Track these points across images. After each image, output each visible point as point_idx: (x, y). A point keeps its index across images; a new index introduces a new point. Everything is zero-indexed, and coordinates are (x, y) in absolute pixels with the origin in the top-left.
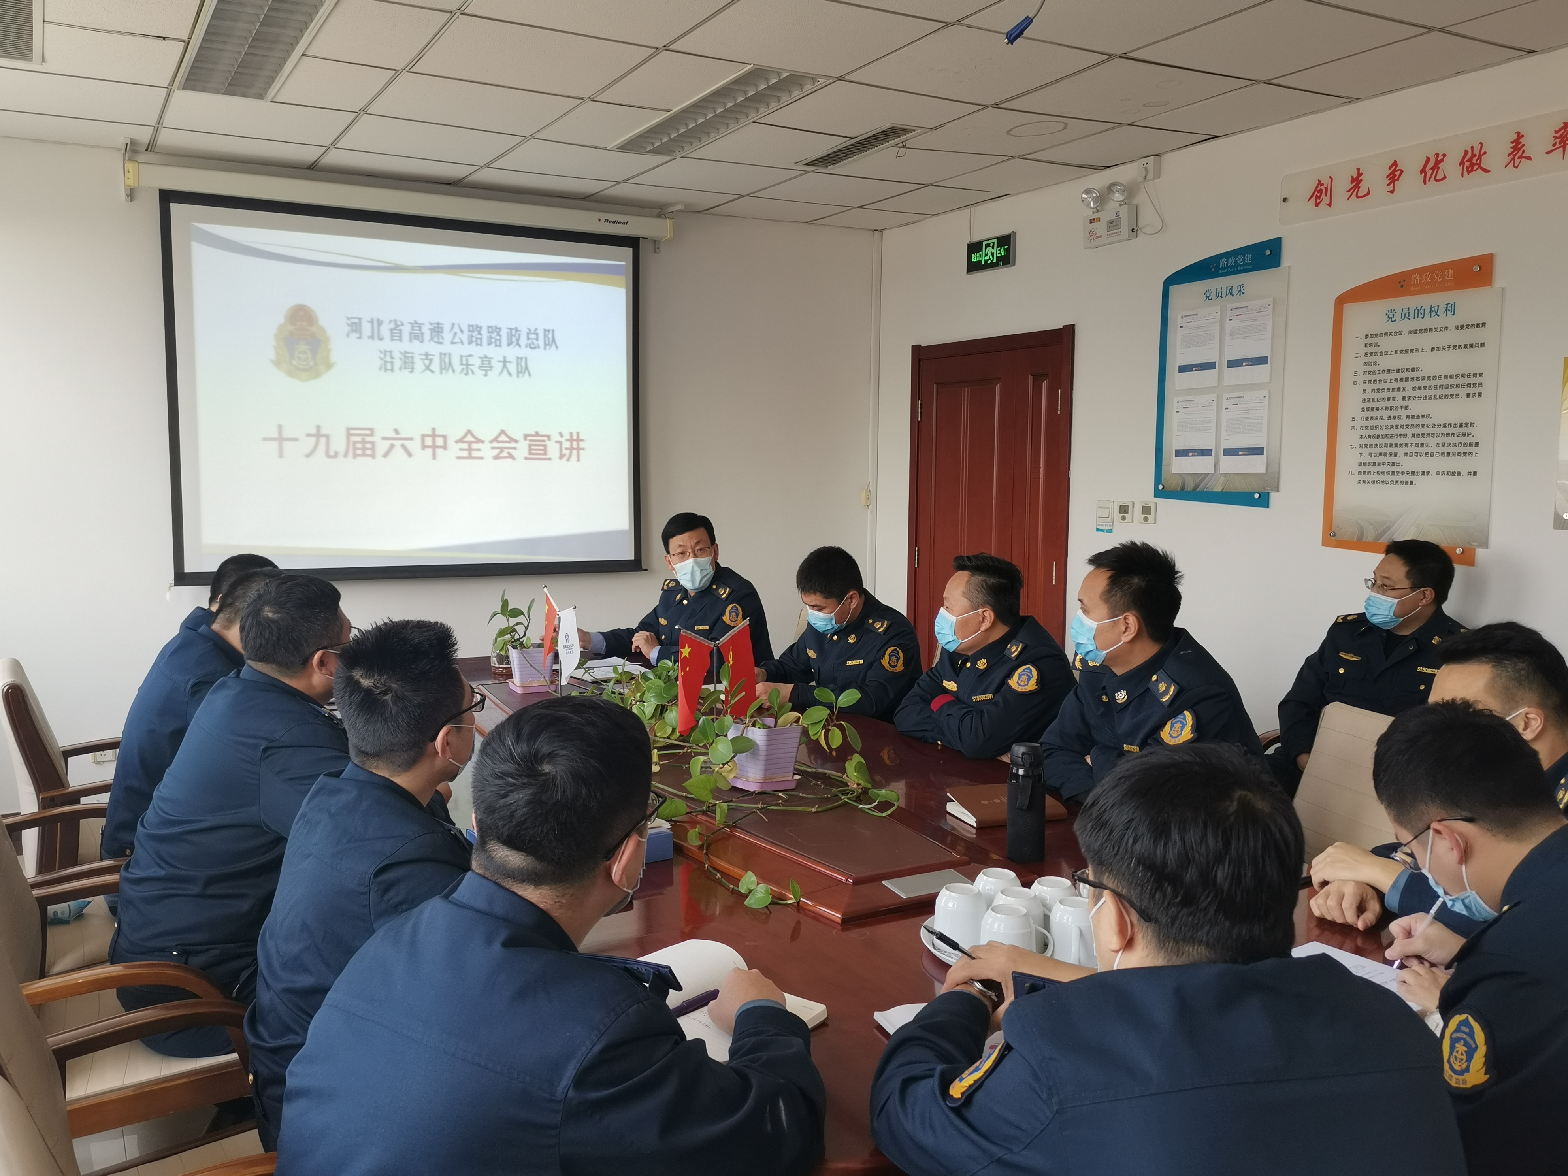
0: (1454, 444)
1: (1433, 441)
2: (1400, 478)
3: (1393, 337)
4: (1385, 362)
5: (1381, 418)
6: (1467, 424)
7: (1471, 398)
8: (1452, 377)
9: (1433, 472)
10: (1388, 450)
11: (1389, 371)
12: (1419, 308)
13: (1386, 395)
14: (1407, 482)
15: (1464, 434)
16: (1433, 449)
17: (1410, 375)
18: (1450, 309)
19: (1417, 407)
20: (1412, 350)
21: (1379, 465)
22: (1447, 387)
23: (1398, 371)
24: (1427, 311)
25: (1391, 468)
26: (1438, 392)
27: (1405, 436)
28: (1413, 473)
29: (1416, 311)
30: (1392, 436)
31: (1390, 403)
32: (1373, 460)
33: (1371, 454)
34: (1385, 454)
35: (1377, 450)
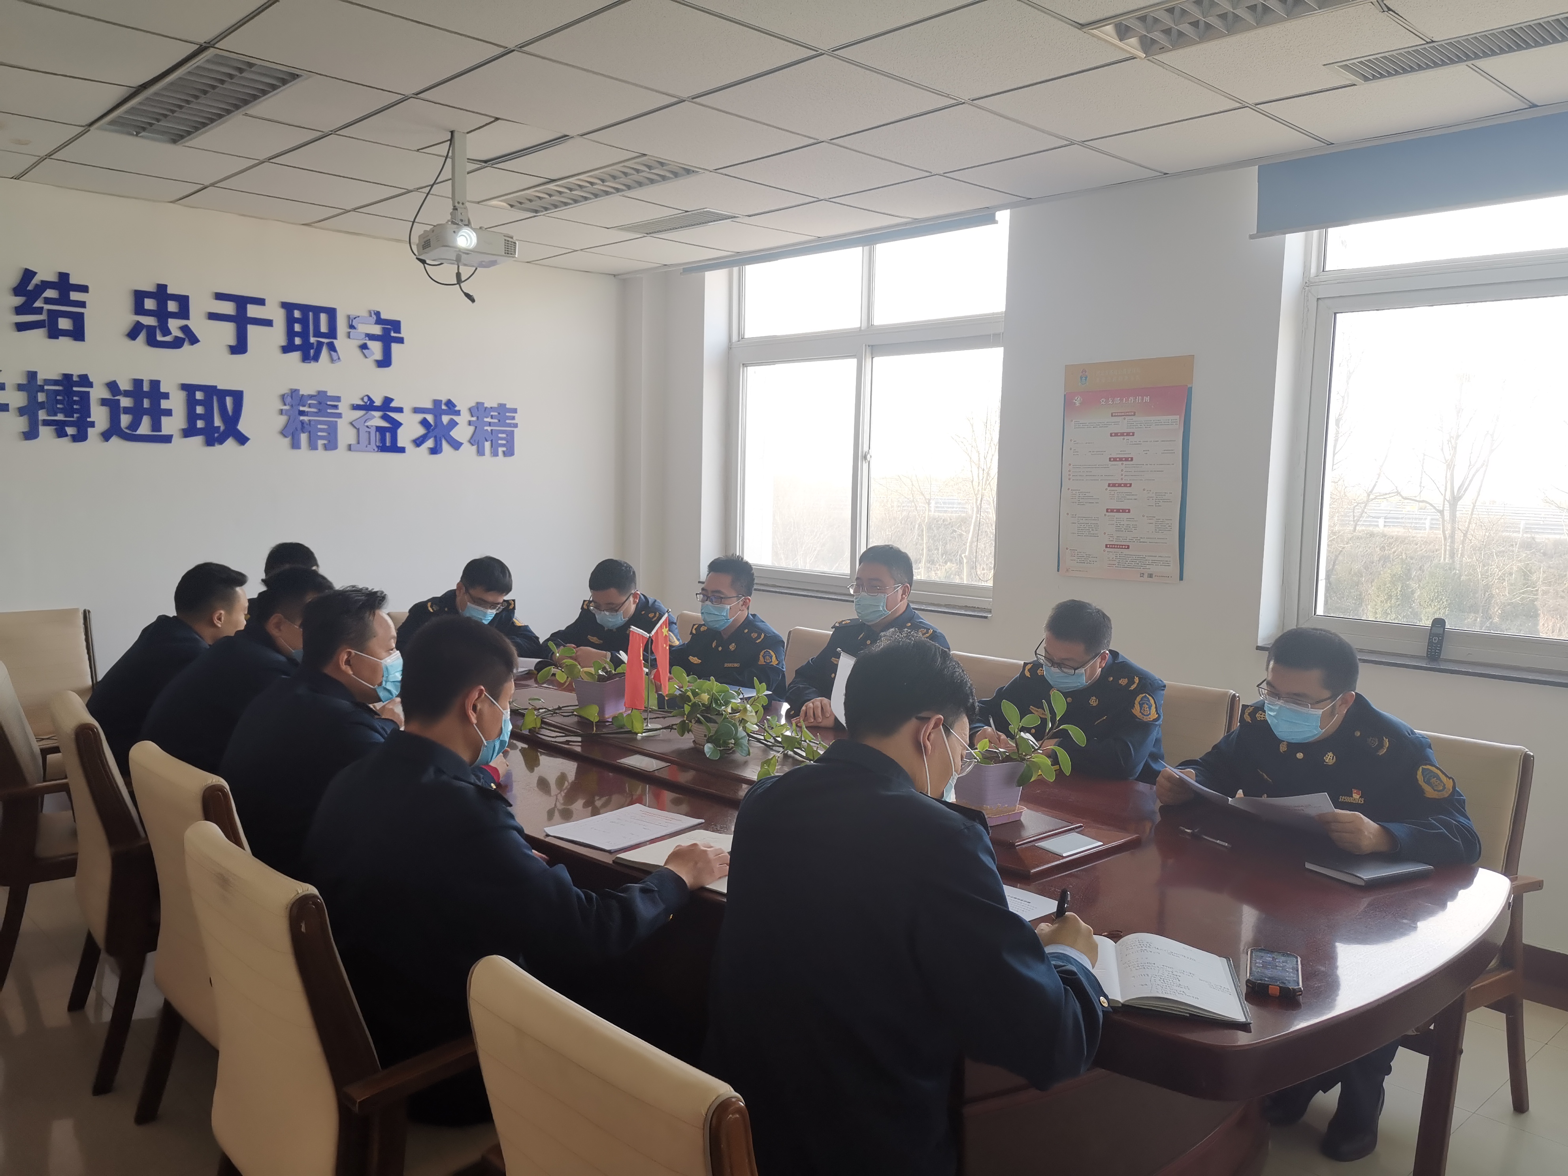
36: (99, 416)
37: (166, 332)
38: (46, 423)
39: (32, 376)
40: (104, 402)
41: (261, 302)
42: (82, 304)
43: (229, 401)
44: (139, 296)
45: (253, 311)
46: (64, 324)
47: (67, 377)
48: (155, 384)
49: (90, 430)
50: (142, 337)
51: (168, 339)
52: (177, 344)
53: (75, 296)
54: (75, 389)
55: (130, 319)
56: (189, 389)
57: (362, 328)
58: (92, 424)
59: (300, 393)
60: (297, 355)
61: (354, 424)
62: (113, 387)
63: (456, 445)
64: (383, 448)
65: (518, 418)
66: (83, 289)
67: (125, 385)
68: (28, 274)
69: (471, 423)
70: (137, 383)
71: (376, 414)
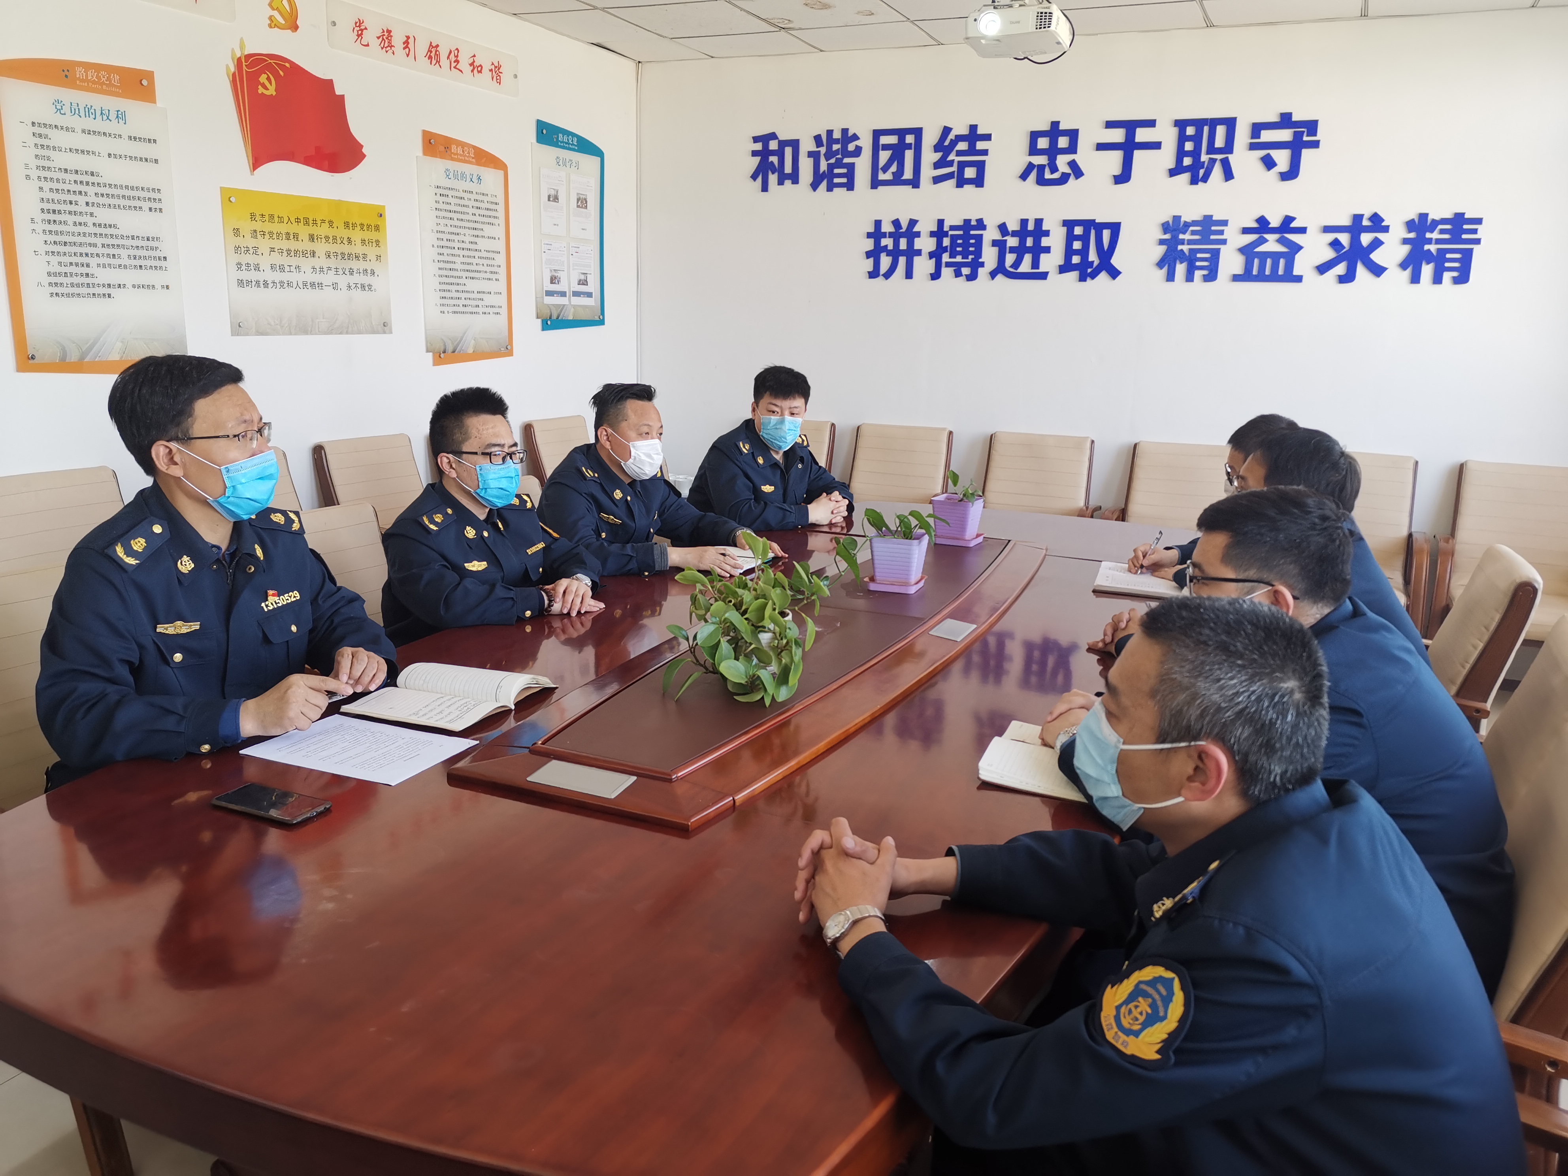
0: (144, 258)
1: (124, 253)
2: (97, 290)
3: (63, 132)
4: (61, 160)
5: (65, 223)
6: (153, 238)
7: (153, 213)
8: (132, 188)
9: (129, 285)
10: (79, 260)
11: (66, 170)
12: (89, 106)
13: (67, 197)
14: (104, 295)
15: (152, 248)
16: (125, 261)
17: (91, 179)
18: (121, 116)
19: (104, 215)
20: (88, 152)
21: (71, 276)
22: (129, 198)
23: (77, 172)
24: (98, 113)
25: (86, 280)
26: (122, 202)
27: (95, 245)
28: (109, 285)
30: (81, 244)
31: (73, 208)
32: (63, 269)
33: (60, 263)
34: (77, 264)
35: (67, 260)
36: (989, 256)
37: (1054, 169)
38: (948, 265)
39: (941, 222)
40: (995, 243)
41: (1151, 123)
42: (985, 152)
43: (1106, 234)
44: (1034, 136)
45: (1142, 135)
46: (970, 173)
47: (967, 222)
48: (1039, 222)
49: (980, 270)
50: (1033, 176)
51: (1056, 176)
52: (1063, 180)
53: (980, 145)
54: (972, 232)
55: (1023, 159)
56: (1069, 224)
57: (1267, 136)
58: (982, 265)
59: (1183, 219)
60: (1185, 177)
61: (1242, 250)
62: (1003, 228)
63: (1377, 270)
64: (1274, 278)
65: (1482, 232)
66: (987, 137)
67: (1013, 226)
68: (947, 130)
69: (1405, 241)
70: (1024, 222)
71: (1271, 237)
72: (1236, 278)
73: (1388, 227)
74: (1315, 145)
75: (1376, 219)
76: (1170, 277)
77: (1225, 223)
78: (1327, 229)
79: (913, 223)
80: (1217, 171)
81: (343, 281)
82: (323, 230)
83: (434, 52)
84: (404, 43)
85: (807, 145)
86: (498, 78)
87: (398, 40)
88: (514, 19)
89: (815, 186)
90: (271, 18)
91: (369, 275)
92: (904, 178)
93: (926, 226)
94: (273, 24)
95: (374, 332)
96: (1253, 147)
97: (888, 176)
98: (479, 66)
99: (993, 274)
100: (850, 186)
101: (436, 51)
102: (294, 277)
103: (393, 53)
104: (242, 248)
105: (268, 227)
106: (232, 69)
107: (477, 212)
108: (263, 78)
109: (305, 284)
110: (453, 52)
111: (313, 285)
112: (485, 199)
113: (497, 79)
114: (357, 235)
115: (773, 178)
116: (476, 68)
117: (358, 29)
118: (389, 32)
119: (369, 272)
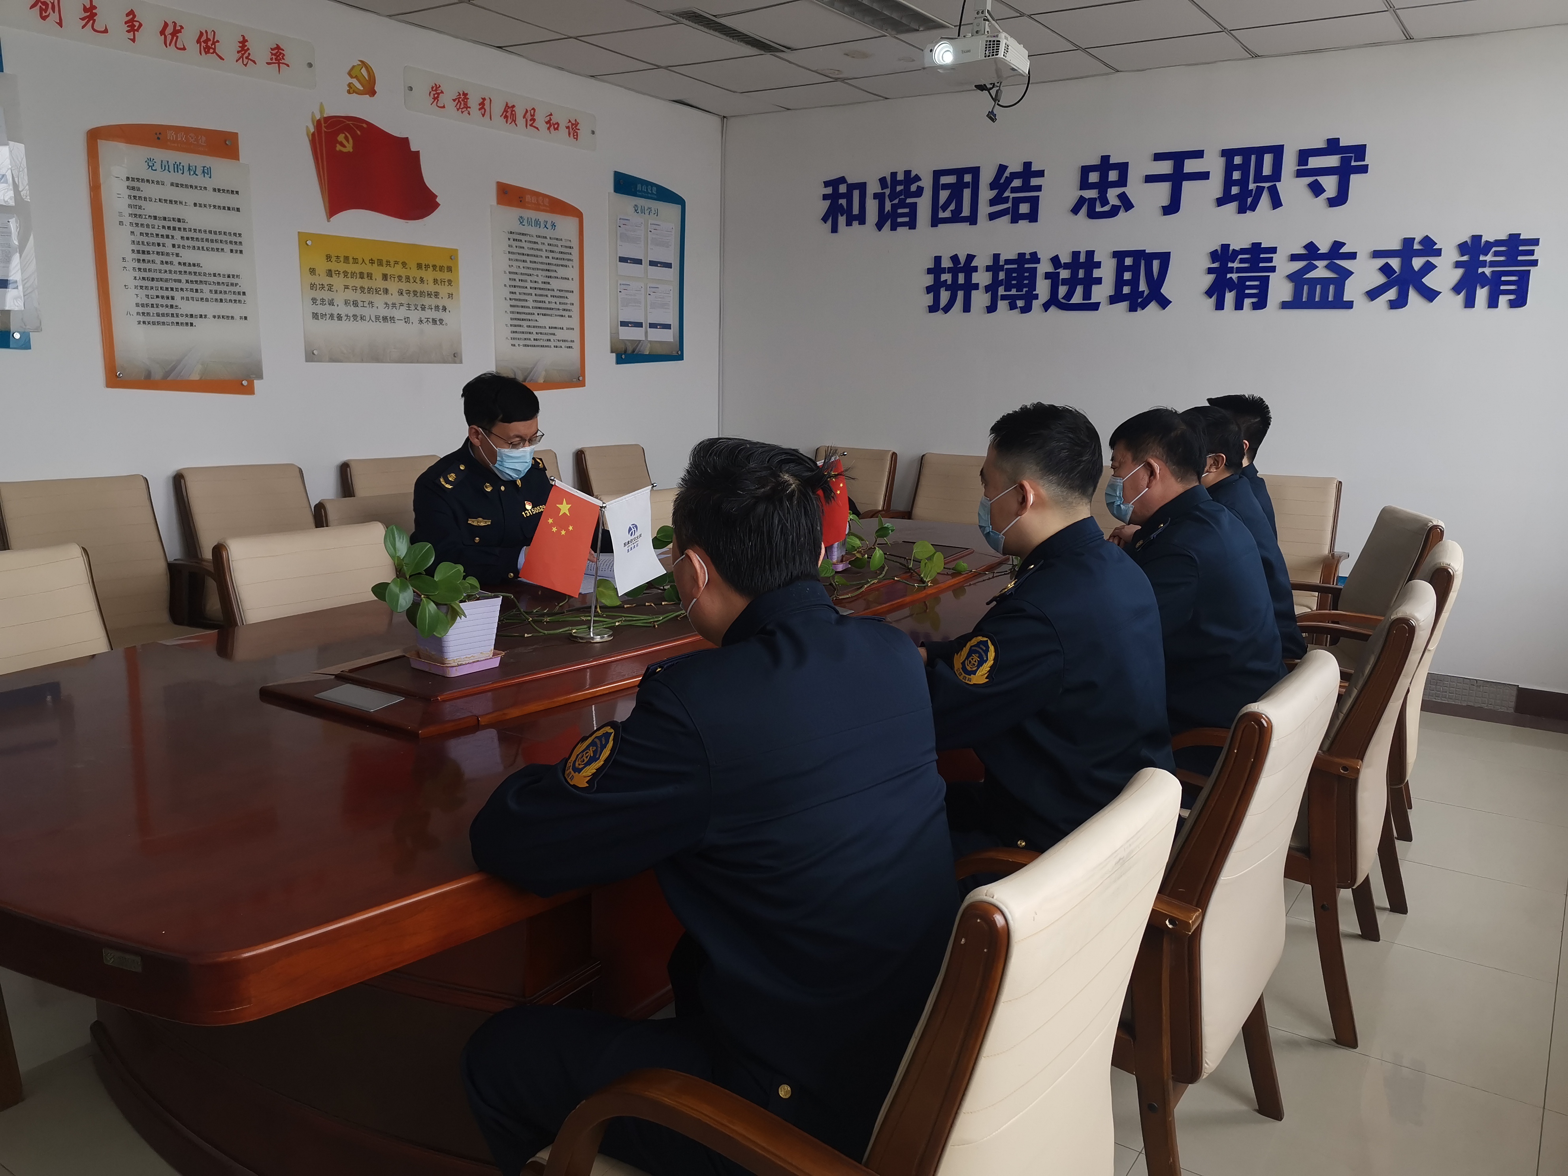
0: (225, 292)
1: (206, 288)
2: (180, 320)
3: (155, 186)
4: (151, 208)
5: (153, 262)
6: (233, 276)
7: (234, 254)
8: (215, 233)
9: (210, 316)
10: (165, 293)
11: (155, 218)
12: (178, 163)
13: (156, 240)
14: (187, 324)
15: (232, 284)
16: (207, 295)
17: (177, 225)
18: (207, 172)
19: (188, 256)
20: (176, 202)
21: (157, 307)
22: (212, 241)
23: (165, 219)
24: (186, 169)
25: (170, 311)
26: (206, 245)
27: (180, 281)
28: (192, 316)
29: (176, 166)
30: (166, 280)
31: (161, 249)
32: (150, 301)
33: (147, 296)
34: (163, 297)
35: (154, 293)
36: (1043, 288)
37: (1104, 201)
38: (1004, 298)
39: (996, 257)
40: (1048, 276)
41: (1199, 154)
42: (1039, 188)
43: (1156, 264)
44: (1085, 171)
45: (1191, 166)
46: (1024, 208)
47: (1021, 255)
48: (1090, 254)
49: (1034, 302)
50: (1084, 210)
51: (1107, 208)
52: (1113, 212)
53: (1034, 182)
54: (1026, 266)
55: (1073, 193)
56: (1119, 256)
57: (1314, 162)
58: (1036, 297)
59: (1231, 248)
60: (1233, 206)
61: (1291, 277)
62: (1055, 261)
63: (1430, 295)
64: (1324, 304)
65: (1539, 253)
66: (1041, 174)
67: (1065, 259)
68: (1002, 168)
69: (1458, 265)
70: (1076, 255)
71: (1321, 264)
72: (1285, 305)
73: (1440, 250)
74: (1364, 169)
75: (1428, 242)
76: (1220, 306)
77: (1273, 250)
78: (1377, 254)
79: (970, 258)
80: (1265, 199)
81: (414, 315)
82: (398, 270)
83: (510, 112)
84: (480, 104)
85: (873, 187)
86: (575, 134)
87: (473, 102)
88: (592, 81)
89: (879, 226)
90: (350, 85)
91: (440, 310)
92: (962, 215)
93: (982, 261)
94: (351, 90)
95: (445, 362)
96: (1300, 174)
97: (947, 214)
98: (556, 124)
99: (1046, 306)
100: (912, 225)
101: (512, 111)
102: (366, 311)
103: (469, 114)
104: (318, 285)
105: (342, 267)
106: (312, 130)
107: (551, 255)
108: (341, 138)
109: (377, 318)
110: (529, 112)
111: (385, 319)
112: (559, 243)
113: (574, 136)
114: (429, 275)
115: (842, 220)
116: (552, 125)
117: (435, 92)
118: (465, 95)
119: (441, 308)
